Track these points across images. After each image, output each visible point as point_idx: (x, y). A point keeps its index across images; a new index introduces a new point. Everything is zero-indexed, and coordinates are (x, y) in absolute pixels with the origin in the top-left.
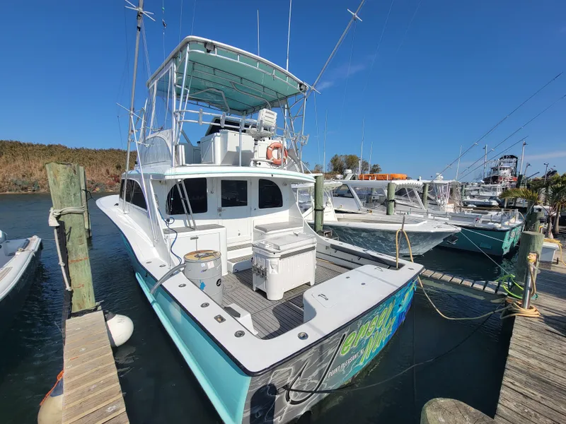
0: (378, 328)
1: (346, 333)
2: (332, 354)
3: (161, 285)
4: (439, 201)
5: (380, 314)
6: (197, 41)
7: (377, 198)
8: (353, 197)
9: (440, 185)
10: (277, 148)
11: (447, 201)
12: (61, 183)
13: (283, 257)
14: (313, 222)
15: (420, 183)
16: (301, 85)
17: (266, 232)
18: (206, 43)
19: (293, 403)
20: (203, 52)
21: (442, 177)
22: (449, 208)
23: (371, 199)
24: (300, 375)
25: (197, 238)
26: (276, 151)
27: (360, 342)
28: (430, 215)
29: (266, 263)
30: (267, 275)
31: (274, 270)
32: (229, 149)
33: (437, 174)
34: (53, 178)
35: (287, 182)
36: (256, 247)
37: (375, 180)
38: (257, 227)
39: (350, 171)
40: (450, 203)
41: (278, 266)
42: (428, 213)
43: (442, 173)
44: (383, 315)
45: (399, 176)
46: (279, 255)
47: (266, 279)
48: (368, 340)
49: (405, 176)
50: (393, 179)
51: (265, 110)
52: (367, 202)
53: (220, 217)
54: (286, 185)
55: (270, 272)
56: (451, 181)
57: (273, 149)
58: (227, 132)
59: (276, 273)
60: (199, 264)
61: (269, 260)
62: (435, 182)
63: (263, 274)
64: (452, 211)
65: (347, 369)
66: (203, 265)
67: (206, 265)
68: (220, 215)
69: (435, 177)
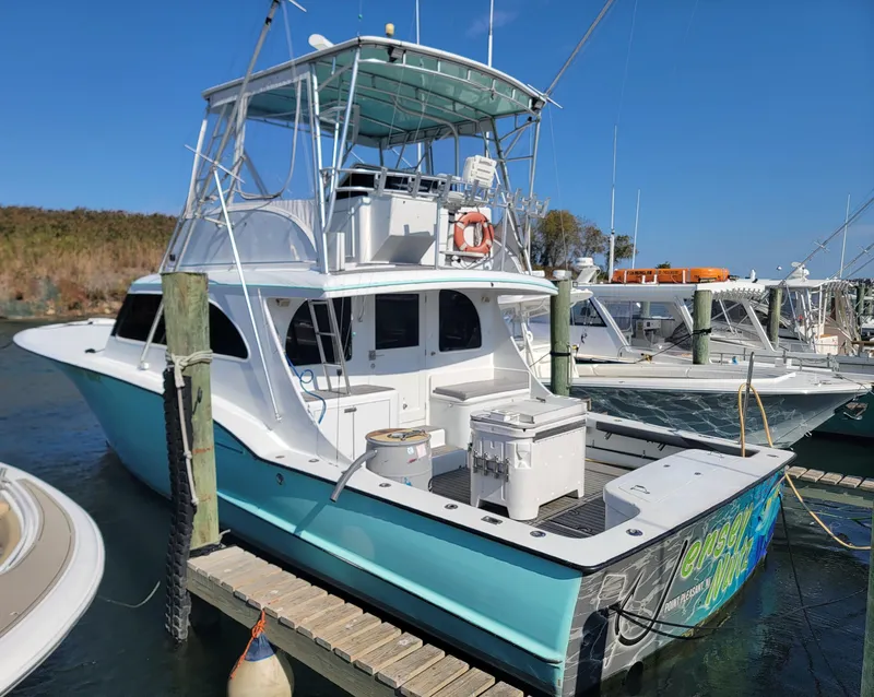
0: (730, 547)
1: (688, 539)
2: (671, 569)
3: (346, 487)
4: (801, 330)
5: (732, 521)
6: (376, 44)
7: (655, 325)
8: (604, 325)
9: (803, 290)
10: (473, 223)
11: (820, 329)
12: (191, 308)
13: (539, 436)
14: (549, 381)
15: (760, 287)
16: (535, 100)
17: (464, 399)
18: (391, 48)
19: (622, 640)
20: (385, 62)
21: (807, 272)
22: (827, 345)
23: (641, 327)
24: (632, 593)
25: (355, 410)
26: (471, 229)
27: (706, 563)
28: (789, 361)
29: (507, 450)
30: (510, 472)
31: (524, 462)
32: (392, 233)
33: (795, 264)
34: (178, 299)
35: (490, 295)
36: (483, 420)
37: (654, 284)
38: (438, 391)
39: (587, 261)
40: (827, 333)
41: (530, 454)
42: (785, 358)
43: (807, 261)
44: (737, 524)
45: (712, 271)
46: (532, 433)
47: (507, 479)
48: (716, 563)
49: (726, 272)
50: (699, 281)
51: (478, 157)
52: (633, 336)
53: (374, 369)
54: (487, 300)
55: (516, 467)
56: (827, 281)
57: (467, 226)
58: (391, 197)
59: (527, 467)
60: (401, 449)
61: (514, 443)
62: (791, 283)
63: (498, 471)
64: (834, 351)
65: (689, 605)
66: (411, 450)
67: (415, 450)
68: (373, 366)
69: (790, 273)
